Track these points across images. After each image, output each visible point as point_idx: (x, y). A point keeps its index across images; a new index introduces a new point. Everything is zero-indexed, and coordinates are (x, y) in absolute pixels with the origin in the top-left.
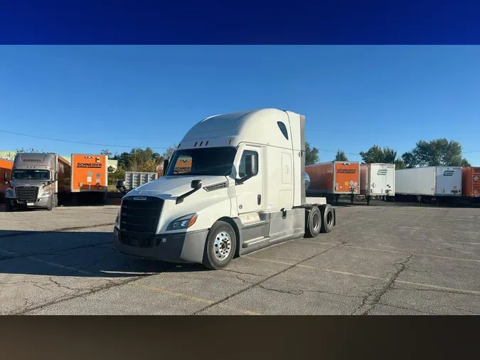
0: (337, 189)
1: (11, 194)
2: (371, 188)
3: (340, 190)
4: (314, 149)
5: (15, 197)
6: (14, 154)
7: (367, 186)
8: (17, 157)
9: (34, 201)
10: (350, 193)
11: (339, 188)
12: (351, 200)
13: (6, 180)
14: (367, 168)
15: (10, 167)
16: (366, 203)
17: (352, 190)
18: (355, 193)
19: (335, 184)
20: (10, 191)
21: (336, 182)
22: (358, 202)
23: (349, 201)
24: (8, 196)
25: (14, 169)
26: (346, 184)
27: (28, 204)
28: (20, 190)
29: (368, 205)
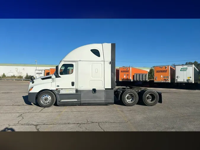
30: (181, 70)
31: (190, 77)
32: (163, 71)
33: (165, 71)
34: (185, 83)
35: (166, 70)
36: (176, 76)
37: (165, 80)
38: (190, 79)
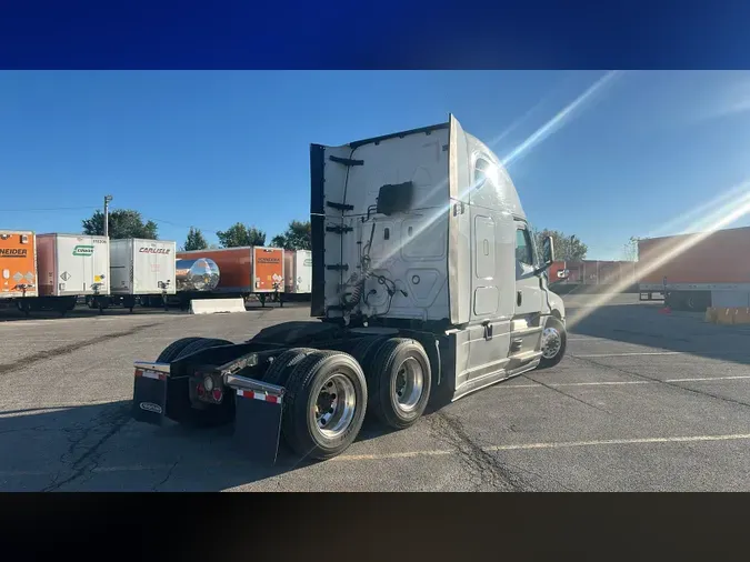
0: (258, 285)
3: (262, 287)
7: (292, 281)
10: (274, 290)
11: (261, 284)
14: (291, 258)
17: (276, 287)
18: (279, 291)
19: (256, 279)
21: (257, 276)
26: (269, 278)
30: (74, 254)
31: (102, 277)
32: (12, 251)
33: (21, 254)
34: (88, 297)
35: (21, 247)
36: (60, 273)
37: (22, 287)
38: (101, 281)
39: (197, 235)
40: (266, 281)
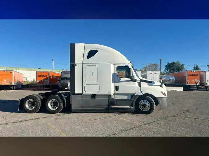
0: (188, 83)
1: (60, 85)
2: (206, 82)
3: (190, 83)
4: (182, 64)
5: (61, 86)
6: (61, 71)
7: (204, 82)
8: (62, 72)
9: (67, 88)
10: (195, 85)
11: (189, 82)
12: (198, 88)
13: (58, 80)
14: (204, 73)
15: (60, 76)
16: (205, 89)
17: (196, 83)
18: (197, 85)
19: (187, 81)
20: (59, 84)
21: (188, 80)
22: (201, 89)
23: (197, 89)
24: (59, 86)
25: (61, 77)
26: (193, 80)
27: (65, 89)
28: (63, 84)
29: (206, 90)
39: (197, 66)
40: (192, 82)
